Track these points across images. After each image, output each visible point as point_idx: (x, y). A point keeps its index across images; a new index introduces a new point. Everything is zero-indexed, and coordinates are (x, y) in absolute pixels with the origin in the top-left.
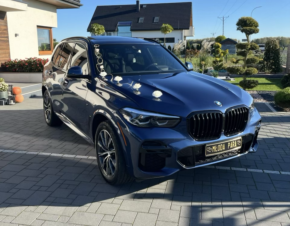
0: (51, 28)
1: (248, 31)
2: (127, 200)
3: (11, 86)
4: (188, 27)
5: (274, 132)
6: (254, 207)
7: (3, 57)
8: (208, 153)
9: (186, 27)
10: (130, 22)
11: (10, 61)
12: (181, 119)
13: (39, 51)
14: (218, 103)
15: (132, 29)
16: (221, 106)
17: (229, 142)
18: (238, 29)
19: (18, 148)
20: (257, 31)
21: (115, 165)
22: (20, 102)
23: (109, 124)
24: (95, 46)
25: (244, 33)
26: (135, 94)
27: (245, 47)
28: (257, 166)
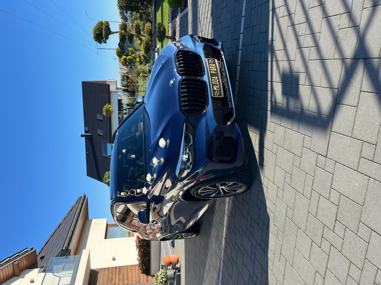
0: (107, 225)
1: (107, 32)
2: (265, 173)
3: (162, 266)
4: (107, 85)
5: (206, 14)
6: (273, 51)
7: (136, 272)
8: (220, 94)
9: (107, 87)
10: (102, 143)
11: (139, 265)
12: (187, 122)
13: (130, 236)
14: (171, 83)
15: (109, 141)
16: (174, 79)
17: (210, 73)
18: (105, 42)
19: (218, 267)
20: (106, 24)
21: (231, 183)
22: (178, 258)
23: (193, 189)
24: (118, 196)
25: (109, 37)
26: (163, 163)
27: (123, 36)
28: (238, 39)
